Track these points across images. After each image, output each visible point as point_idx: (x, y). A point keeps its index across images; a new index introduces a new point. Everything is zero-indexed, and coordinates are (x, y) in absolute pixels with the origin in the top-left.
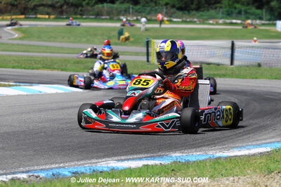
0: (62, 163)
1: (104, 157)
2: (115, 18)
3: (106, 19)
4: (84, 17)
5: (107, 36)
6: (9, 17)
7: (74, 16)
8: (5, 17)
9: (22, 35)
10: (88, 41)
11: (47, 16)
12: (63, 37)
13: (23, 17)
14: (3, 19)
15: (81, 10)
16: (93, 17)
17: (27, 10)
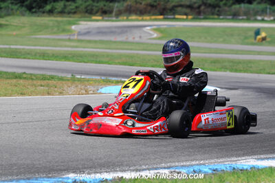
0: (202, 160)
1: (243, 155)
2: (252, 18)
4: (221, 17)
5: (243, 36)
6: (148, 18)
7: (211, 17)
8: (145, 18)
9: (160, 35)
10: (224, 42)
11: (185, 17)
12: (200, 37)
13: (162, 17)
14: (143, 20)
15: (218, 11)
16: (230, 17)
17: (165, 11)
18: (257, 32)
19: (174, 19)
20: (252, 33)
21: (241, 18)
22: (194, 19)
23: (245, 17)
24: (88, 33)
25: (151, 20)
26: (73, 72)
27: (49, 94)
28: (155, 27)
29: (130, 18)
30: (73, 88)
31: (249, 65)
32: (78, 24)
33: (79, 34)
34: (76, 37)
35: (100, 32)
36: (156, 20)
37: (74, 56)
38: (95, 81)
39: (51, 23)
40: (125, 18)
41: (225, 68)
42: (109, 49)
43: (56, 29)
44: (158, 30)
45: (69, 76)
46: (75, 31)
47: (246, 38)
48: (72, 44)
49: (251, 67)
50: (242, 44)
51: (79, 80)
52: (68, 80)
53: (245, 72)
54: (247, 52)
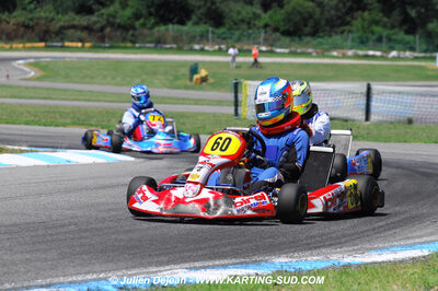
0: (102, 272)
1: (168, 263)
2: (186, 47)
3: (171, 48)
4: (137, 45)
5: (172, 76)
6: (20, 45)
7: (122, 45)
8: (14, 46)
9: (40, 74)
11: (80, 44)
12: (105, 77)
13: (42, 44)
14: (11, 49)
15: (133, 35)
16: (152, 45)
17: (48, 35)
18: (194, 69)
19: (63, 48)
20: (186, 71)
21: (168, 46)
22: (94, 48)
23: (174, 46)
25: (25, 49)
28: (32, 60)
31: (181, 121)
36: (33, 49)
44: (36, 65)
47: (177, 78)
50: (170, 88)
54: (178, 99)
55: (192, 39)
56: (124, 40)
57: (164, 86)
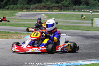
0: (62, 62)
1: (78, 60)
2: (80, 11)
3: (77, 11)
4: (69, 10)
5: (77, 17)
6: (43, 11)
8: (42, 11)
9: (47, 17)
10: (70, 19)
11: (56, 10)
12: (62, 18)
13: (48, 10)
14: (41, 11)
15: (68, 8)
16: (73, 10)
17: (49, 8)
18: (82, 16)
19: (53, 11)
20: (80, 16)
21: (76, 10)
22: (60, 11)
23: (78, 10)
24: (21, 16)
25: (44, 11)
26: (16, 30)
27: (7, 38)
28: (46, 14)
29: (37, 11)
30: (16, 36)
32: (18, 13)
33: (18, 17)
34: (17, 18)
35: (26, 16)
36: (46, 11)
37: (16, 25)
38: (24, 34)
39: (8, 13)
40: (35, 11)
41: (71, 29)
42: (29, 22)
43: (10, 15)
44: (47, 15)
45: (15, 32)
46: (17, 15)
47: (78, 18)
48: (16, 20)
49: (80, 28)
50: (77, 20)
51: (18, 33)
52: (14, 33)
53: (78, 30)
54: (79, 22)
55: (82, 9)
56: (66, 9)
57: (75, 20)
